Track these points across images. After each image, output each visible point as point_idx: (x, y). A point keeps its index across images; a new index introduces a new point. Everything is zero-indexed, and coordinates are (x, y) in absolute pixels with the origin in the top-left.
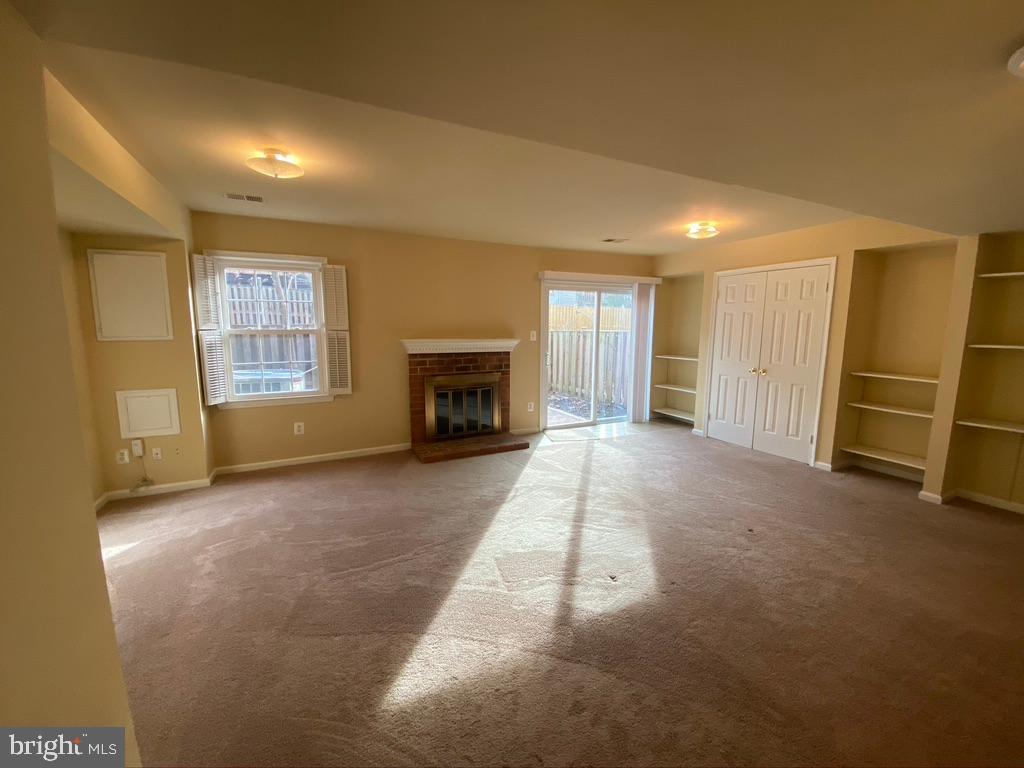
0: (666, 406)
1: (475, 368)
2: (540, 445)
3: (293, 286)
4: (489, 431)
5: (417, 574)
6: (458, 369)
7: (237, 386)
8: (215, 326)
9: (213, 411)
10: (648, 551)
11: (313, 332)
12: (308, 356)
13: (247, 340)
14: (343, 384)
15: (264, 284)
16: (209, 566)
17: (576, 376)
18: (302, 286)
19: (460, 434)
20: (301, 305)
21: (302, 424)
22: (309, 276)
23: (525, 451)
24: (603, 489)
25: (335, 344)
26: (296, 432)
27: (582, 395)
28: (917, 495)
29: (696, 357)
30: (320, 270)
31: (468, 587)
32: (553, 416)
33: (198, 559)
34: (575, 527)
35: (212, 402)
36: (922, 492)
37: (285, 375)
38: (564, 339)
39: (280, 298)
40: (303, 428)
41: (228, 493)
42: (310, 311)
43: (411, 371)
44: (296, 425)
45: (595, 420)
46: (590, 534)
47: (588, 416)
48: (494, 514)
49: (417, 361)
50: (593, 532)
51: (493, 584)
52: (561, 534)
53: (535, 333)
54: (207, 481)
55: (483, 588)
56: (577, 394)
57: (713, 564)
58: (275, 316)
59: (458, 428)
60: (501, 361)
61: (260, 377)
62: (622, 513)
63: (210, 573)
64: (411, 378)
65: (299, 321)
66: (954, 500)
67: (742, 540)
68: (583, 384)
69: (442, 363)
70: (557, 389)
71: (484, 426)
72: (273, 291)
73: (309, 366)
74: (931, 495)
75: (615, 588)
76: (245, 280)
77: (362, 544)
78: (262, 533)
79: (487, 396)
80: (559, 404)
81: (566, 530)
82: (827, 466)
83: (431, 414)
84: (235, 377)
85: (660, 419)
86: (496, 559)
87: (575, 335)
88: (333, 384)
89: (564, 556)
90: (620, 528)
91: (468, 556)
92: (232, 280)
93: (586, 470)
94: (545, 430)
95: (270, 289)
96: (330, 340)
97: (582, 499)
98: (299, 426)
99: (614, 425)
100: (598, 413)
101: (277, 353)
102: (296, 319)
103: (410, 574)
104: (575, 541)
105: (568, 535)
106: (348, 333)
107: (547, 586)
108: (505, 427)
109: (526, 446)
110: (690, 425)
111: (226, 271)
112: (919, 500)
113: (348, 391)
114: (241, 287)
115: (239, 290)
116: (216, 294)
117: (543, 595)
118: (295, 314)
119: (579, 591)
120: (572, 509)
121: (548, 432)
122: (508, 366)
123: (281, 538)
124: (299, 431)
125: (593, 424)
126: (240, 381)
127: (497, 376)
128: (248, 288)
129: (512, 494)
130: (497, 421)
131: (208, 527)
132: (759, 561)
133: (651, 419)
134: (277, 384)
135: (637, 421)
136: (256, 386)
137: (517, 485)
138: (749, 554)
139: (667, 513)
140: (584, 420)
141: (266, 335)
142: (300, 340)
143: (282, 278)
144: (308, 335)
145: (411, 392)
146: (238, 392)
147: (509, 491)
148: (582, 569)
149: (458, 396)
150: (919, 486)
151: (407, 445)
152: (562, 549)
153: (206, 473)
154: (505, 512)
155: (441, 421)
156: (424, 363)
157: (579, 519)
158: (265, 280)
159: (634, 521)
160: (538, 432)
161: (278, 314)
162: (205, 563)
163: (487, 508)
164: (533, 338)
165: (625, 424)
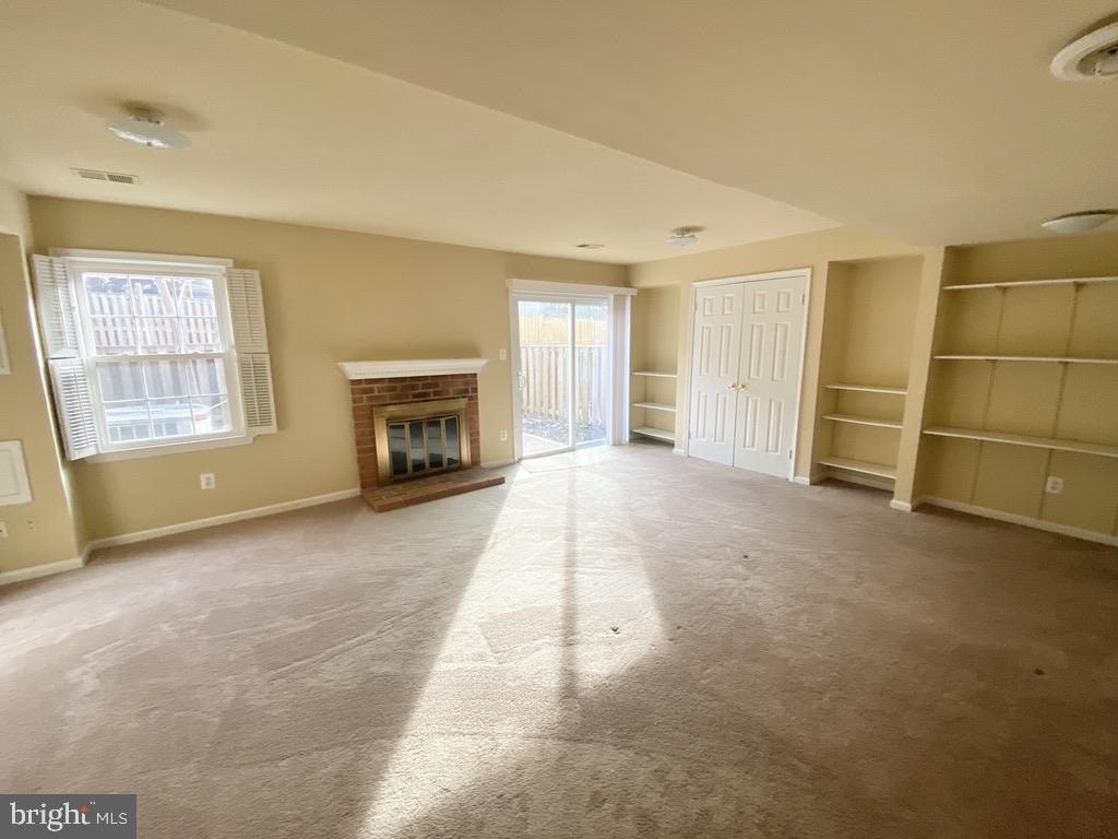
0: (645, 425)
1: (435, 393)
2: (517, 478)
3: (188, 295)
4: (456, 467)
5: (383, 658)
6: (415, 396)
7: (113, 431)
8: (72, 353)
9: (79, 469)
10: (647, 592)
11: (218, 355)
12: (214, 387)
13: (125, 370)
14: (265, 421)
15: (145, 292)
16: (90, 684)
17: (549, 397)
18: (200, 295)
19: (421, 473)
20: (200, 321)
21: (211, 475)
22: (209, 283)
23: (500, 487)
24: (591, 524)
25: (250, 372)
26: (204, 487)
27: (556, 417)
28: (889, 503)
29: (675, 373)
30: (223, 275)
31: (450, 666)
32: (529, 443)
33: (73, 675)
34: (567, 573)
35: (75, 455)
36: (893, 501)
37: (185, 413)
38: (534, 355)
39: (169, 311)
40: (213, 480)
41: (111, 576)
42: (212, 327)
43: (354, 401)
44: (203, 477)
45: (574, 444)
46: (584, 580)
47: (564, 441)
48: (471, 569)
49: (361, 388)
50: (586, 577)
51: (480, 657)
52: (552, 583)
53: (505, 351)
54: (78, 561)
55: (470, 665)
56: (550, 416)
57: (716, 599)
58: (165, 333)
59: (419, 466)
60: (466, 386)
61: (146, 417)
62: (614, 550)
63: (93, 693)
64: (354, 409)
65: (199, 340)
66: (922, 507)
67: (739, 569)
68: (556, 404)
69: (394, 389)
70: (528, 411)
71: (451, 461)
72: (159, 301)
73: (216, 400)
74: (902, 503)
75: (619, 642)
76: (118, 287)
77: (307, 627)
78: (165, 627)
79: (453, 425)
80: (533, 427)
81: (559, 578)
82: (806, 480)
83: (383, 451)
84: (109, 419)
85: (639, 439)
86: (481, 626)
87: (545, 351)
88: (251, 422)
89: (559, 611)
90: (615, 568)
91: (445, 626)
92: (97, 286)
93: (572, 504)
94: (520, 460)
95: (154, 298)
96: (243, 366)
97: (571, 538)
98: (208, 479)
99: (595, 449)
100: (576, 435)
101: (171, 383)
102: (194, 336)
103: (373, 658)
104: (569, 590)
105: (561, 584)
106: (267, 358)
107: (543, 651)
108: (475, 462)
109: (501, 481)
110: (670, 445)
111: (85, 276)
112: (891, 509)
113: (273, 429)
114: (114, 297)
115: (109, 300)
116: (71, 309)
117: (540, 665)
118: (193, 329)
119: (581, 652)
120: (562, 551)
121: (523, 462)
122: (475, 390)
123: (193, 632)
124: (208, 484)
125: (572, 450)
126: (119, 423)
127: (462, 403)
128: (123, 297)
129: (491, 541)
130: (466, 455)
131: (85, 626)
132: (760, 591)
133: (631, 441)
134: (172, 426)
135: (617, 444)
136: (142, 429)
137: (495, 530)
138: (750, 583)
139: (661, 546)
140: (563, 446)
141: (153, 360)
142: (201, 365)
143: (169, 284)
144: (213, 361)
145: (357, 426)
146: (115, 437)
147: (487, 537)
148: (581, 624)
149: (416, 427)
150: (889, 494)
151: (355, 491)
152: (556, 602)
153: (75, 550)
154: (485, 565)
155: (398, 459)
156: (372, 390)
157: (571, 562)
158: (147, 287)
159: (630, 559)
160: (512, 464)
161: (169, 331)
162: (84, 678)
163: (464, 562)
164: (503, 357)
165: (605, 447)
